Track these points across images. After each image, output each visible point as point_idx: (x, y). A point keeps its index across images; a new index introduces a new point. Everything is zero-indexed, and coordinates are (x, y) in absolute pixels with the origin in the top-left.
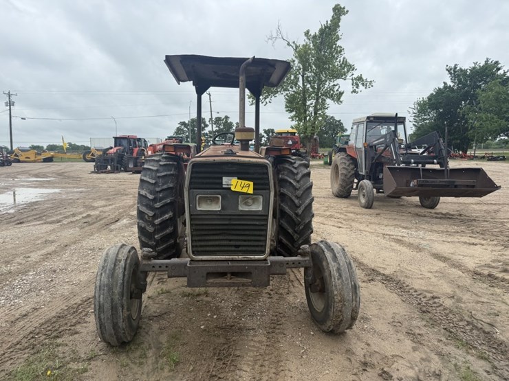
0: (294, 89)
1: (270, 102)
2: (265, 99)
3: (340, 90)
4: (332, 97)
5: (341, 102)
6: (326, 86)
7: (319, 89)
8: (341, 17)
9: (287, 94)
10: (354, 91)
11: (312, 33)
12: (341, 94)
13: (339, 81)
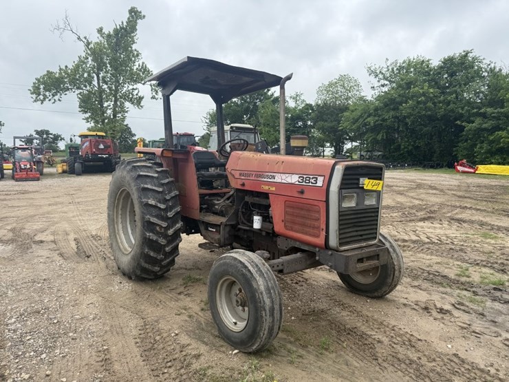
0: (88, 88)
1: (59, 100)
2: (53, 96)
3: (139, 94)
4: (131, 101)
5: (142, 107)
6: (125, 89)
7: (117, 91)
8: (138, 21)
9: (80, 93)
10: (153, 98)
11: (106, 31)
12: (141, 98)
13: (139, 86)
